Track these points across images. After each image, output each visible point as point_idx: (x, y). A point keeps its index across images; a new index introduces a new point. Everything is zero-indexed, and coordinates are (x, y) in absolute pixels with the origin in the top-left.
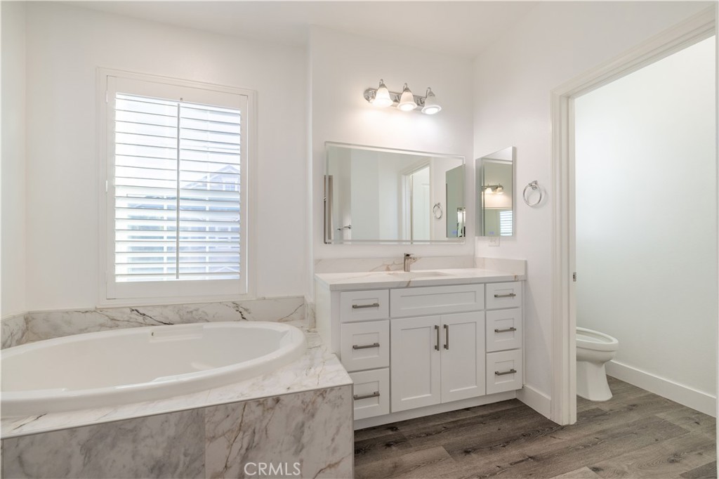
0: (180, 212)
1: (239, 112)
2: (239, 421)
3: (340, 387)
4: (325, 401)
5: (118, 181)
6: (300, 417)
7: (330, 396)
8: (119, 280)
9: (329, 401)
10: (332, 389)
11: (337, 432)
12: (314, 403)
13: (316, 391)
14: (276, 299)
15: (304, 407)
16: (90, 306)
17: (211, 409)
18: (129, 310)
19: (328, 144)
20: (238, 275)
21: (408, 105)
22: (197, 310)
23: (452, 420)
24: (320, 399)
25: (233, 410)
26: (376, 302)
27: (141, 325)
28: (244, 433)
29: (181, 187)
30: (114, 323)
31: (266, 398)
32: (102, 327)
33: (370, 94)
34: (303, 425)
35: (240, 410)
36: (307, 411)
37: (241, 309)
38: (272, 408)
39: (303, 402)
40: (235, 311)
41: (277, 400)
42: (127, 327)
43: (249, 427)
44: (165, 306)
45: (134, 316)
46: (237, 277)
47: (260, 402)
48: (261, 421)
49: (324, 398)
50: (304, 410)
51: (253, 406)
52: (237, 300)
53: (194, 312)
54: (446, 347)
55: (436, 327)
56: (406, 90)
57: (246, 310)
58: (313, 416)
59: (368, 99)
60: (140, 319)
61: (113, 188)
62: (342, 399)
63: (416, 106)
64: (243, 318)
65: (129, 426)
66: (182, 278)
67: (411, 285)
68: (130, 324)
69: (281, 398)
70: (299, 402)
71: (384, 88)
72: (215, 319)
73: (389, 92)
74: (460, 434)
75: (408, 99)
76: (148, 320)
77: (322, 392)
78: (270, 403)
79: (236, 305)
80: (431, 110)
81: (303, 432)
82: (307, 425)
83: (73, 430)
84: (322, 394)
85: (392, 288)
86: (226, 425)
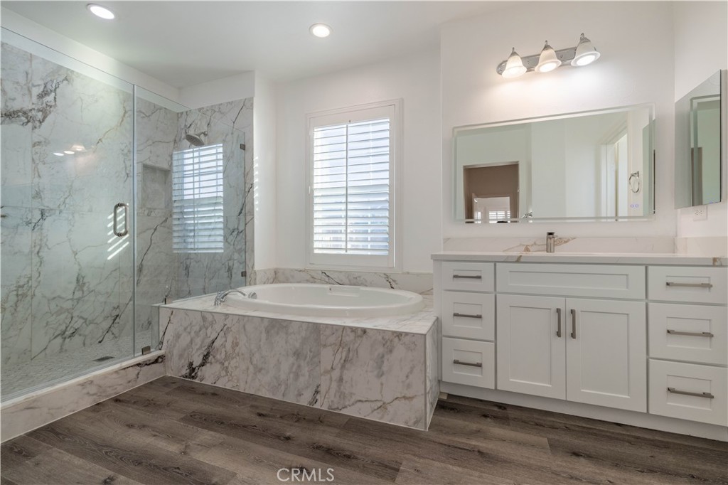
0: (348, 204)
1: (388, 120)
2: (340, 339)
3: (414, 335)
4: (401, 342)
5: (315, 186)
6: (381, 350)
7: (406, 339)
8: (316, 251)
9: (404, 343)
10: (407, 334)
11: (411, 372)
12: (391, 341)
13: (394, 332)
14: (418, 275)
15: (384, 342)
16: (301, 268)
17: (324, 326)
18: (320, 273)
19: (456, 130)
20: (387, 252)
21: (548, 65)
22: (360, 277)
23: (584, 425)
24: (396, 339)
25: (336, 330)
26: (479, 275)
27: (327, 283)
28: (343, 348)
29: (349, 185)
30: (313, 280)
31: (357, 328)
32: (308, 281)
33: (501, 68)
34: (383, 357)
35: (340, 332)
36: (386, 346)
37: (390, 280)
38: (361, 337)
39: (383, 338)
40: (385, 281)
41: (364, 331)
42: (318, 283)
43: (346, 345)
44: (341, 272)
45: (323, 276)
46: (386, 253)
47: (353, 330)
48: (354, 344)
49: (400, 340)
50: (384, 345)
51: (349, 331)
52: (388, 272)
53: (358, 279)
54: (573, 335)
55: (558, 311)
56: (547, 47)
57: (394, 281)
58: (391, 351)
59: (501, 74)
60: (327, 279)
61: (312, 191)
62: (416, 345)
63: (560, 63)
64: (392, 287)
65: (284, 324)
66: (349, 252)
67: (522, 260)
68: (321, 281)
69: (368, 331)
70: (380, 338)
71: (517, 56)
72: (371, 285)
73: (521, 58)
74: (583, 439)
75: (549, 57)
76: (331, 281)
77: (399, 335)
78: (359, 332)
79: (387, 276)
80: (585, 59)
81: (383, 362)
82: (386, 357)
83: (262, 318)
84: (398, 336)
85: (498, 262)
86: (332, 339)
